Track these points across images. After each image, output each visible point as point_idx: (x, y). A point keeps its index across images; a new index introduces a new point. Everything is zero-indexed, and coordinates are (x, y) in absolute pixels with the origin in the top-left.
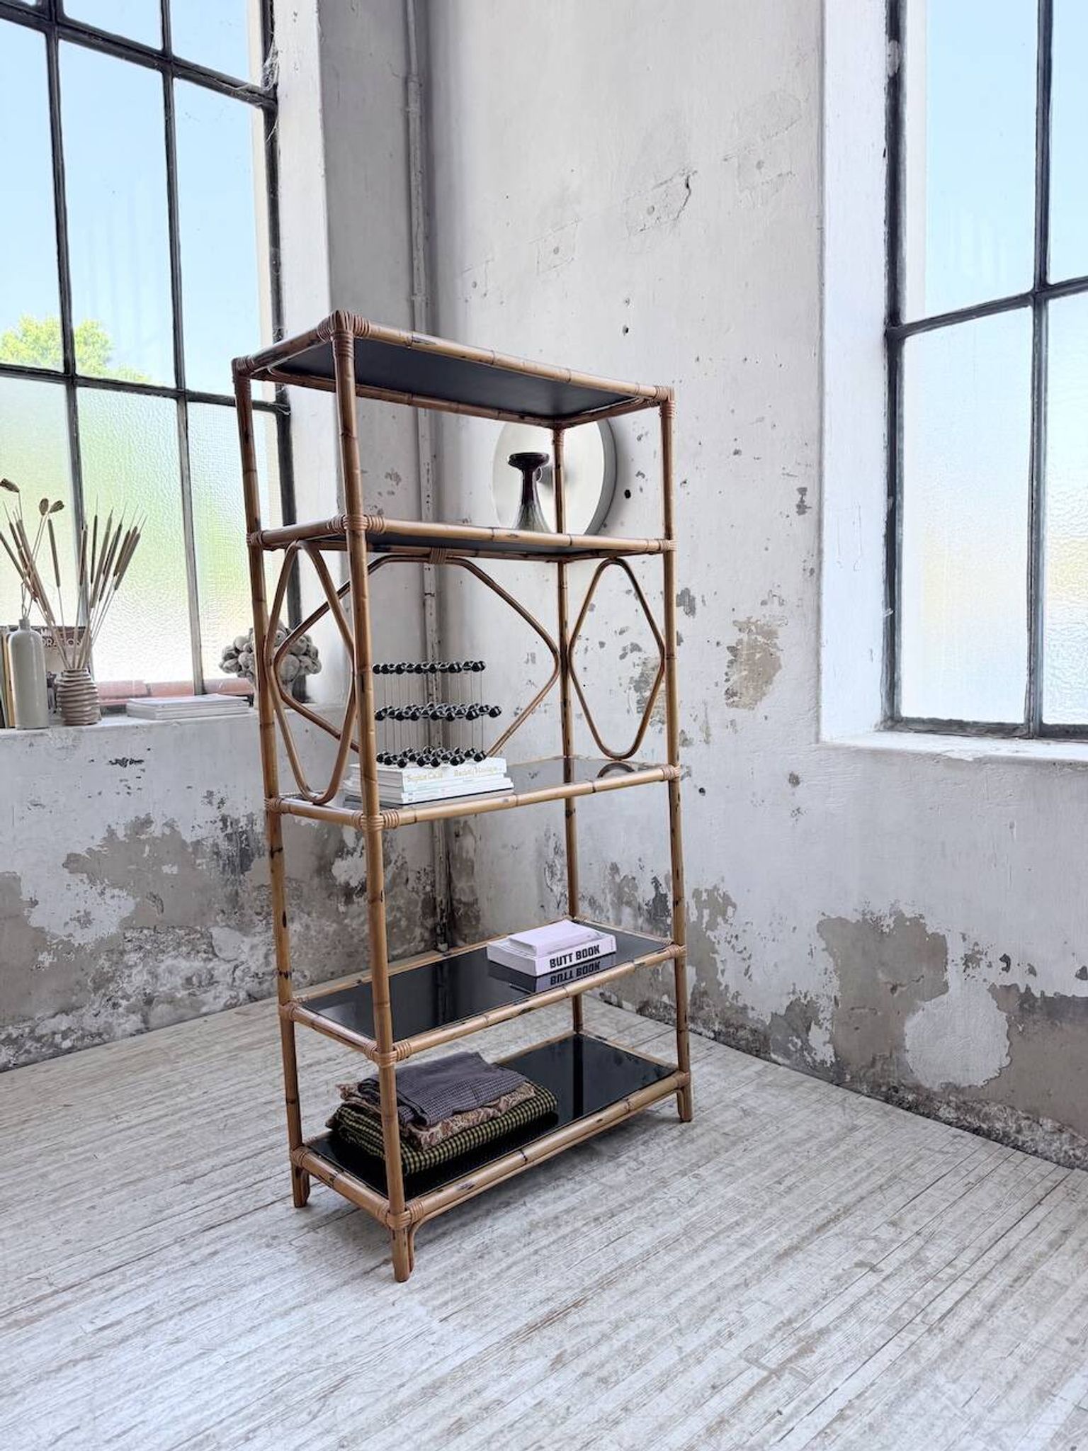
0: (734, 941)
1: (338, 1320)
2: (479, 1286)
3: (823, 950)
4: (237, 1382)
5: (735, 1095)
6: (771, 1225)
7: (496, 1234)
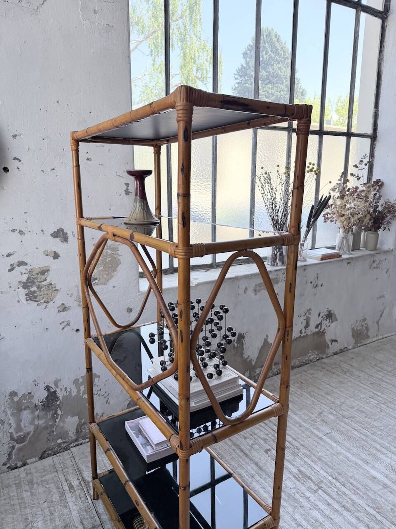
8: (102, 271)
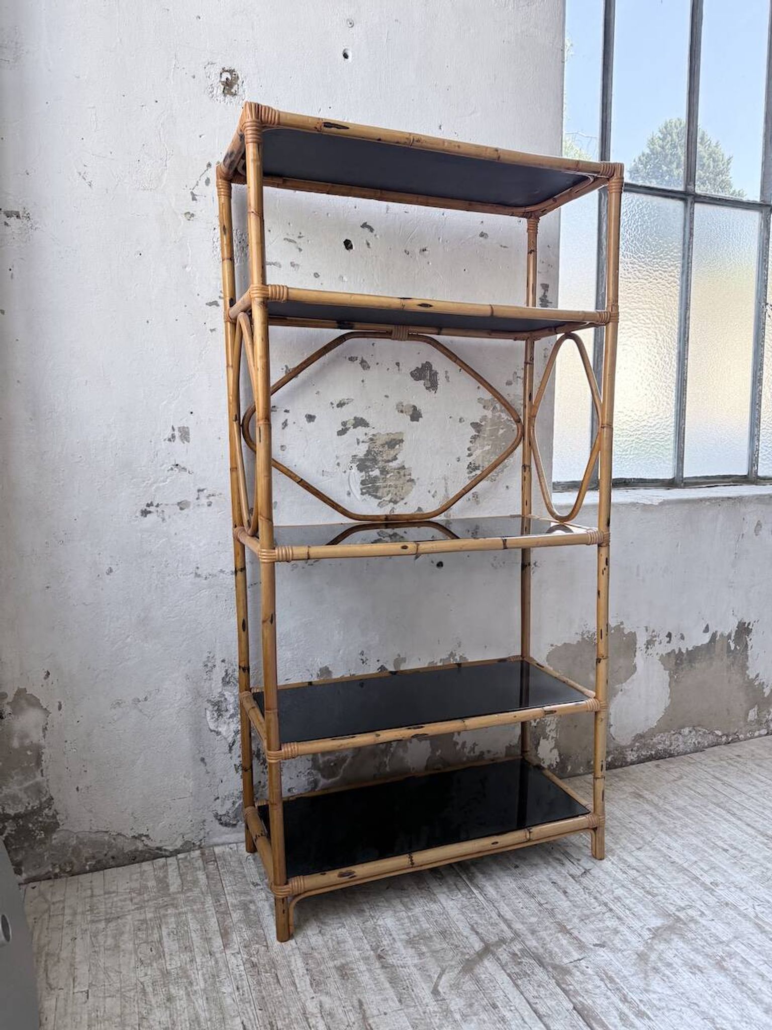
8: (488, 452)
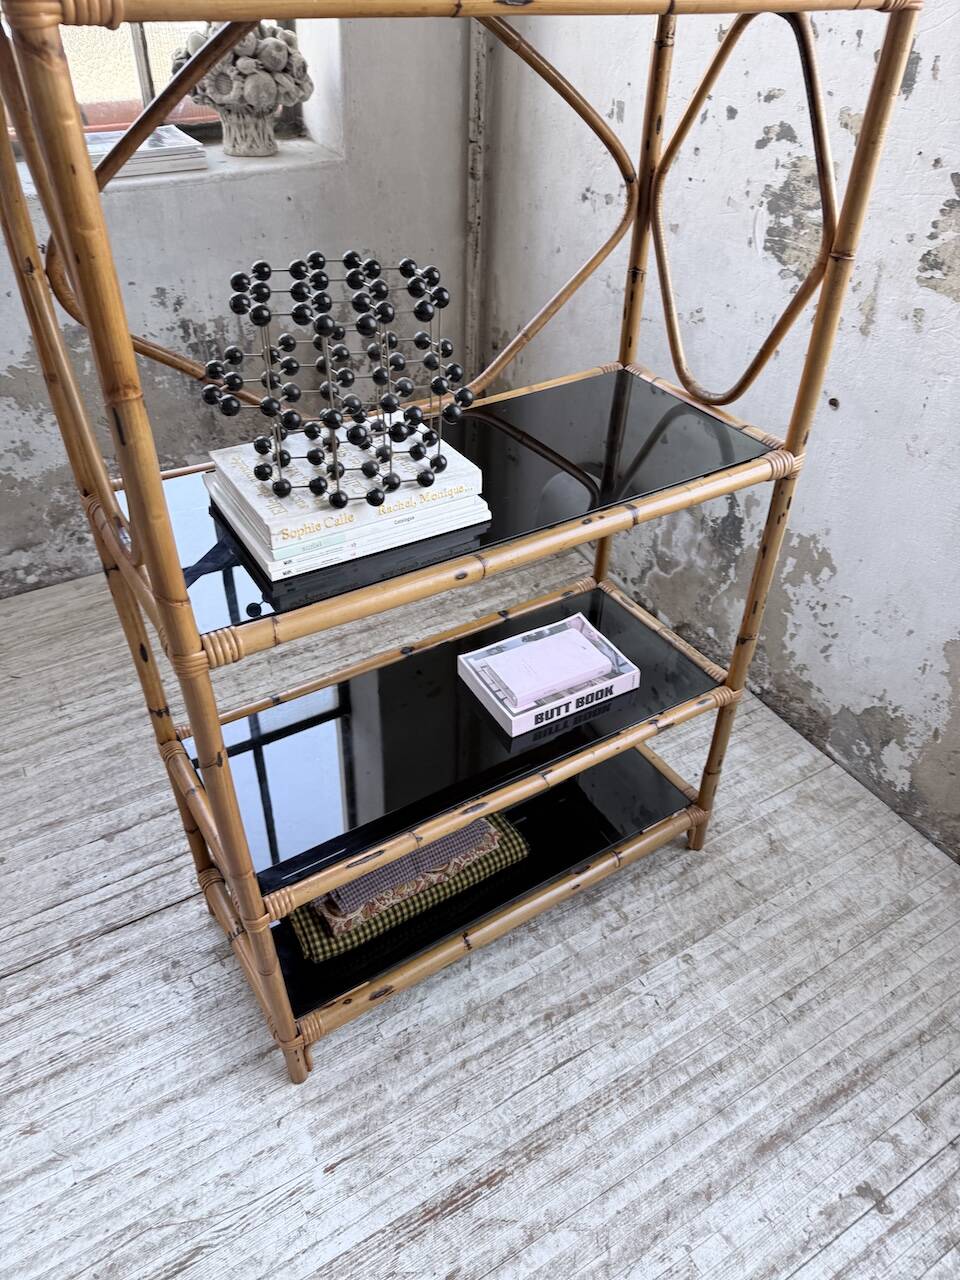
0: (819, 609)
1: (211, 1137)
2: (383, 1113)
3: (942, 673)
4: (77, 1224)
5: (765, 809)
6: (763, 1078)
7: (425, 1016)
